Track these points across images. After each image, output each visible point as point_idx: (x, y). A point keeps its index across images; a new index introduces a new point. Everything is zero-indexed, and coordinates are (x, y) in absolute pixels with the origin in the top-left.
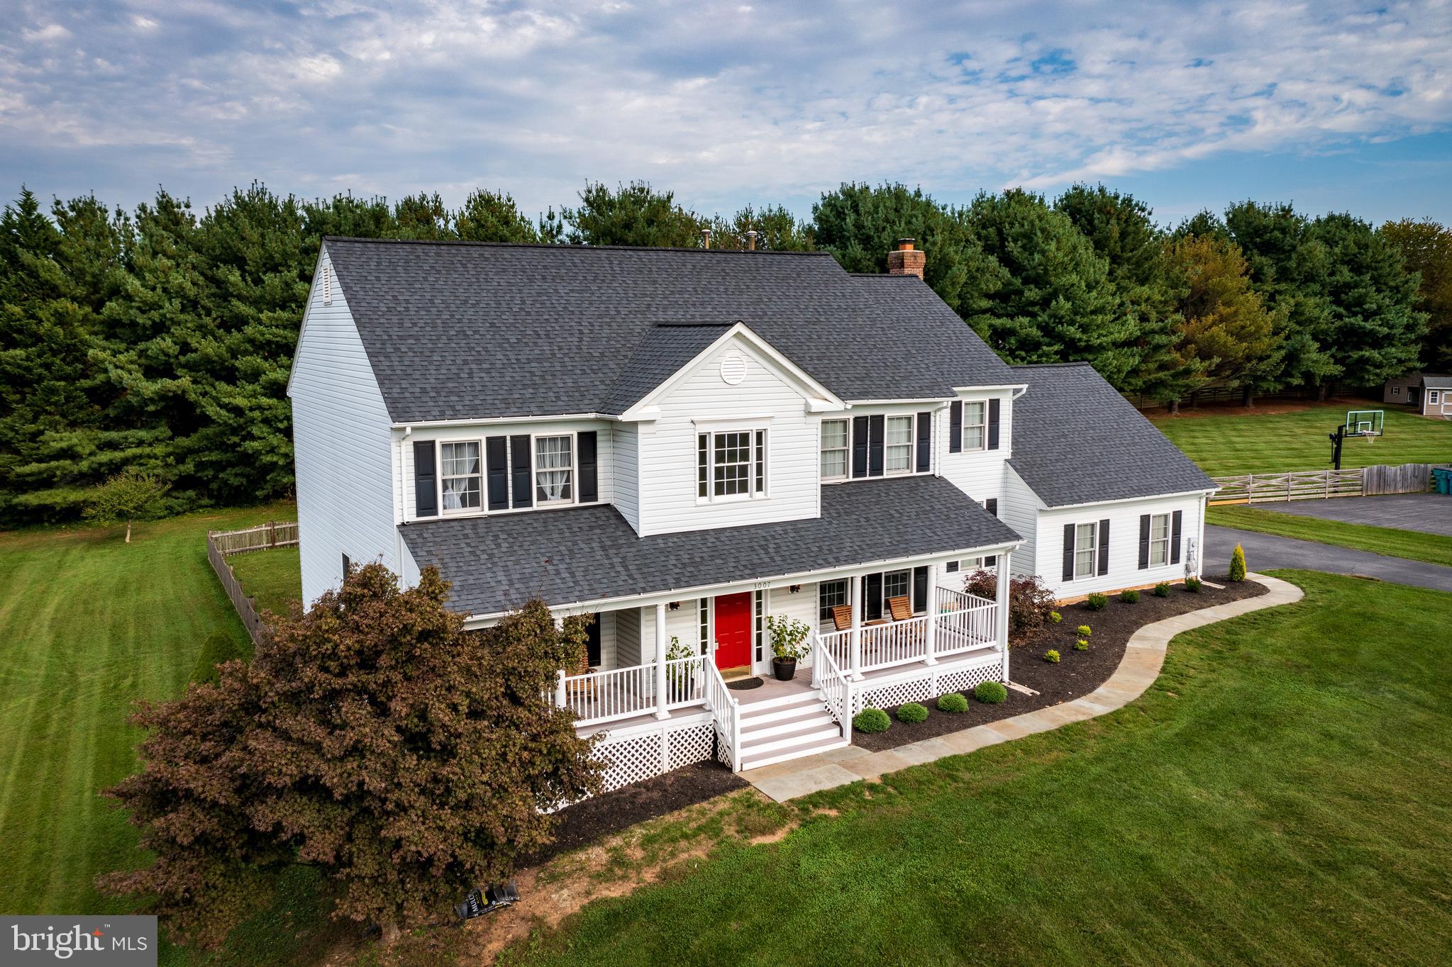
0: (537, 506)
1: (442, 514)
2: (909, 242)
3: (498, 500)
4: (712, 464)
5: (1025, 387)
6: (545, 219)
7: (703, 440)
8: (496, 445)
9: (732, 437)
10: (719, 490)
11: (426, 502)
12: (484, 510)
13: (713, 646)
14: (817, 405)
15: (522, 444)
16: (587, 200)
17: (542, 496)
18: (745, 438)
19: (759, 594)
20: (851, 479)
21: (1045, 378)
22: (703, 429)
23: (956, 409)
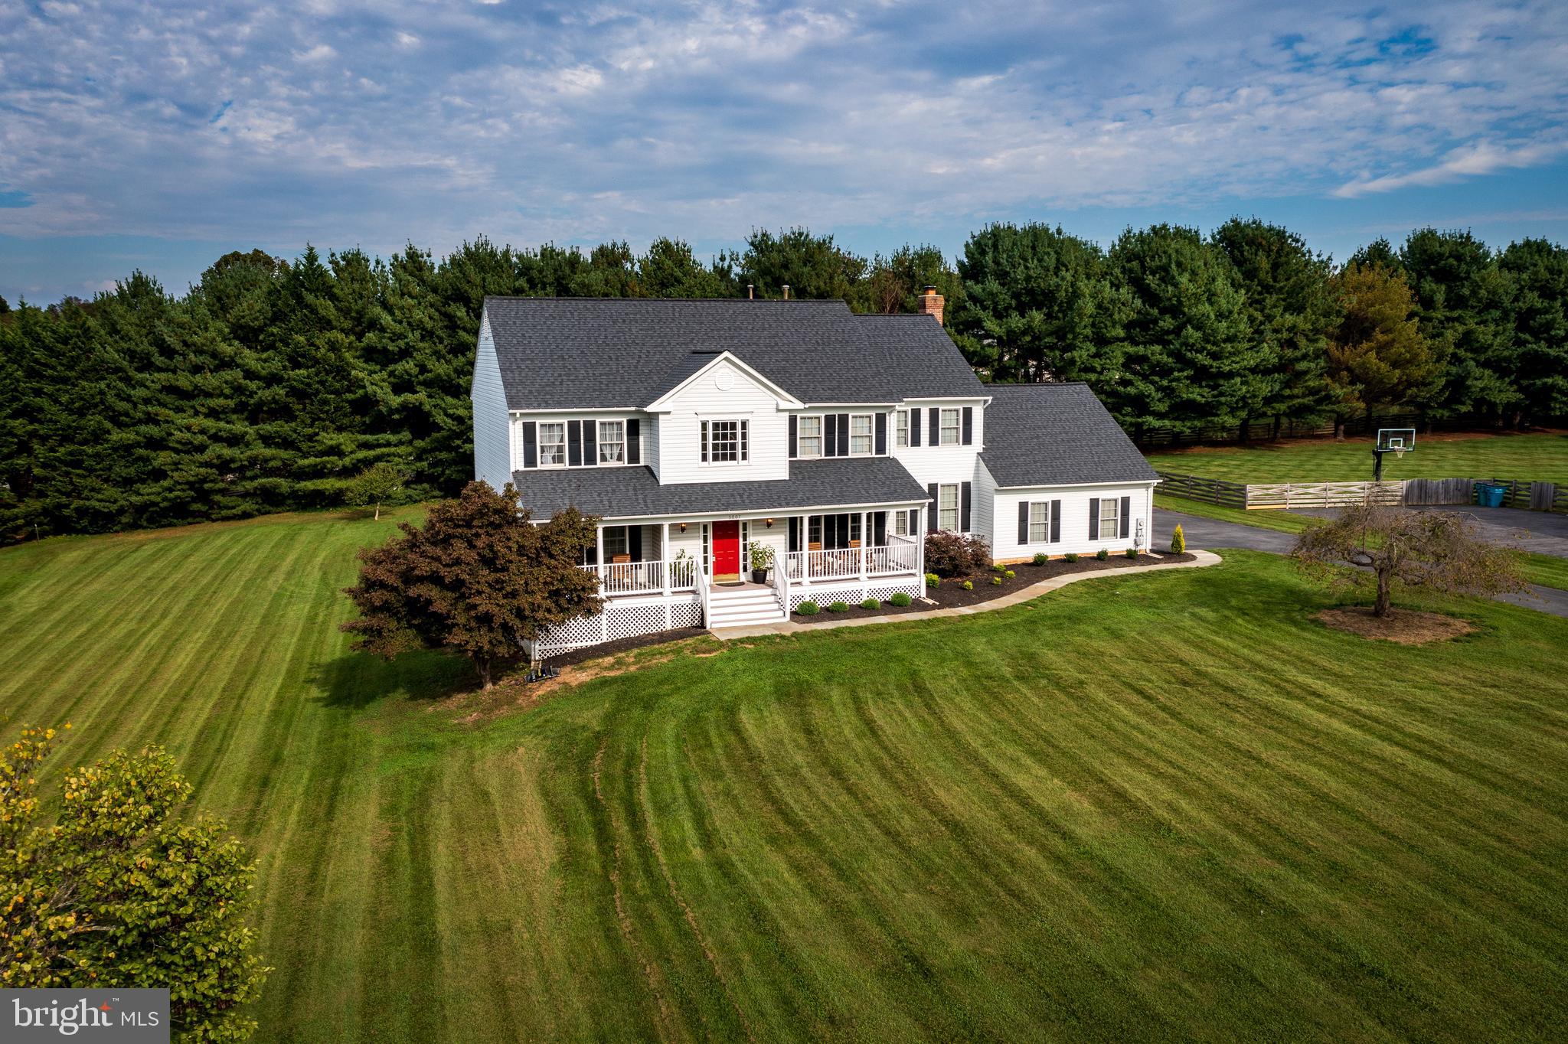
0: (599, 464)
1: (540, 467)
2: (932, 289)
3: (575, 459)
4: (710, 441)
5: (990, 398)
6: (717, 260)
7: (704, 425)
8: (574, 427)
9: (724, 425)
10: (716, 458)
11: (530, 459)
12: (566, 465)
13: (711, 559)
14: (784, 405)
15: (590, 427)
16: (752, 244)
17: (604, 458)
18: (733, 425)
19: (745, 525)
20: (823, 457)
21: (1041, 394)
22: (704, 418)
23: (934, 414)
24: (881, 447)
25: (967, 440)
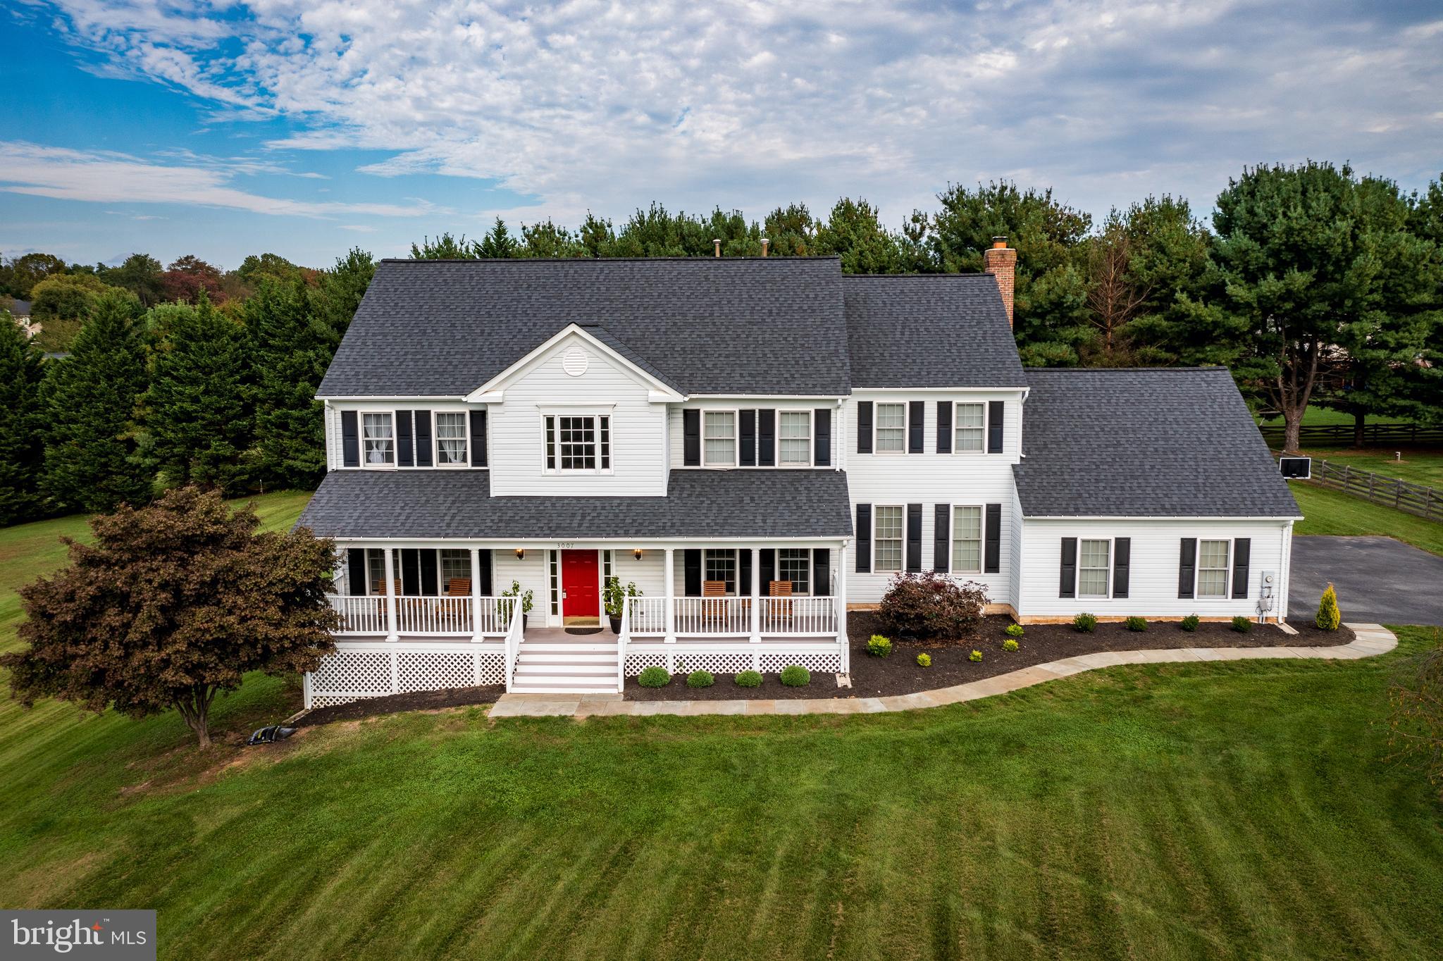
0: (436, 465)
1: (363, 465)
2: (1002, 240)
3: (405, 459)
4: (558, 443)
5: (1027, 389)
6: (909, 221)
7: (550, 422)
8: (403, 417)
9: (577, 422)
10: (566, 464)
11: (351, 456)
12: (395, 466)
13: (561, 595)
14: (655, 395)
15: (424, 417)
17: (443, 458)
18: (589, 422)
19: (607, 554)
20: (738, 466)
21: (1148, 383)
22: (550, 413)
23: (944, 410)
24: (823, 455)
25: (996, 445)
